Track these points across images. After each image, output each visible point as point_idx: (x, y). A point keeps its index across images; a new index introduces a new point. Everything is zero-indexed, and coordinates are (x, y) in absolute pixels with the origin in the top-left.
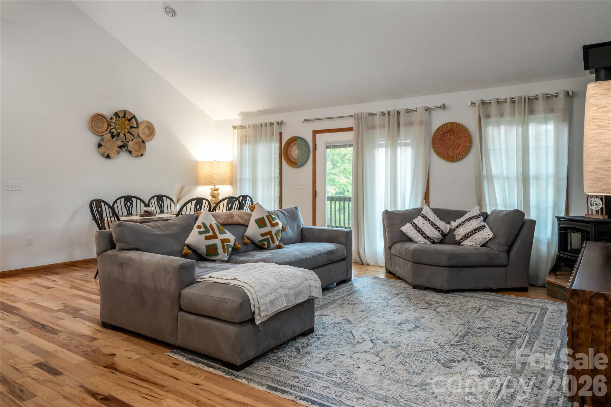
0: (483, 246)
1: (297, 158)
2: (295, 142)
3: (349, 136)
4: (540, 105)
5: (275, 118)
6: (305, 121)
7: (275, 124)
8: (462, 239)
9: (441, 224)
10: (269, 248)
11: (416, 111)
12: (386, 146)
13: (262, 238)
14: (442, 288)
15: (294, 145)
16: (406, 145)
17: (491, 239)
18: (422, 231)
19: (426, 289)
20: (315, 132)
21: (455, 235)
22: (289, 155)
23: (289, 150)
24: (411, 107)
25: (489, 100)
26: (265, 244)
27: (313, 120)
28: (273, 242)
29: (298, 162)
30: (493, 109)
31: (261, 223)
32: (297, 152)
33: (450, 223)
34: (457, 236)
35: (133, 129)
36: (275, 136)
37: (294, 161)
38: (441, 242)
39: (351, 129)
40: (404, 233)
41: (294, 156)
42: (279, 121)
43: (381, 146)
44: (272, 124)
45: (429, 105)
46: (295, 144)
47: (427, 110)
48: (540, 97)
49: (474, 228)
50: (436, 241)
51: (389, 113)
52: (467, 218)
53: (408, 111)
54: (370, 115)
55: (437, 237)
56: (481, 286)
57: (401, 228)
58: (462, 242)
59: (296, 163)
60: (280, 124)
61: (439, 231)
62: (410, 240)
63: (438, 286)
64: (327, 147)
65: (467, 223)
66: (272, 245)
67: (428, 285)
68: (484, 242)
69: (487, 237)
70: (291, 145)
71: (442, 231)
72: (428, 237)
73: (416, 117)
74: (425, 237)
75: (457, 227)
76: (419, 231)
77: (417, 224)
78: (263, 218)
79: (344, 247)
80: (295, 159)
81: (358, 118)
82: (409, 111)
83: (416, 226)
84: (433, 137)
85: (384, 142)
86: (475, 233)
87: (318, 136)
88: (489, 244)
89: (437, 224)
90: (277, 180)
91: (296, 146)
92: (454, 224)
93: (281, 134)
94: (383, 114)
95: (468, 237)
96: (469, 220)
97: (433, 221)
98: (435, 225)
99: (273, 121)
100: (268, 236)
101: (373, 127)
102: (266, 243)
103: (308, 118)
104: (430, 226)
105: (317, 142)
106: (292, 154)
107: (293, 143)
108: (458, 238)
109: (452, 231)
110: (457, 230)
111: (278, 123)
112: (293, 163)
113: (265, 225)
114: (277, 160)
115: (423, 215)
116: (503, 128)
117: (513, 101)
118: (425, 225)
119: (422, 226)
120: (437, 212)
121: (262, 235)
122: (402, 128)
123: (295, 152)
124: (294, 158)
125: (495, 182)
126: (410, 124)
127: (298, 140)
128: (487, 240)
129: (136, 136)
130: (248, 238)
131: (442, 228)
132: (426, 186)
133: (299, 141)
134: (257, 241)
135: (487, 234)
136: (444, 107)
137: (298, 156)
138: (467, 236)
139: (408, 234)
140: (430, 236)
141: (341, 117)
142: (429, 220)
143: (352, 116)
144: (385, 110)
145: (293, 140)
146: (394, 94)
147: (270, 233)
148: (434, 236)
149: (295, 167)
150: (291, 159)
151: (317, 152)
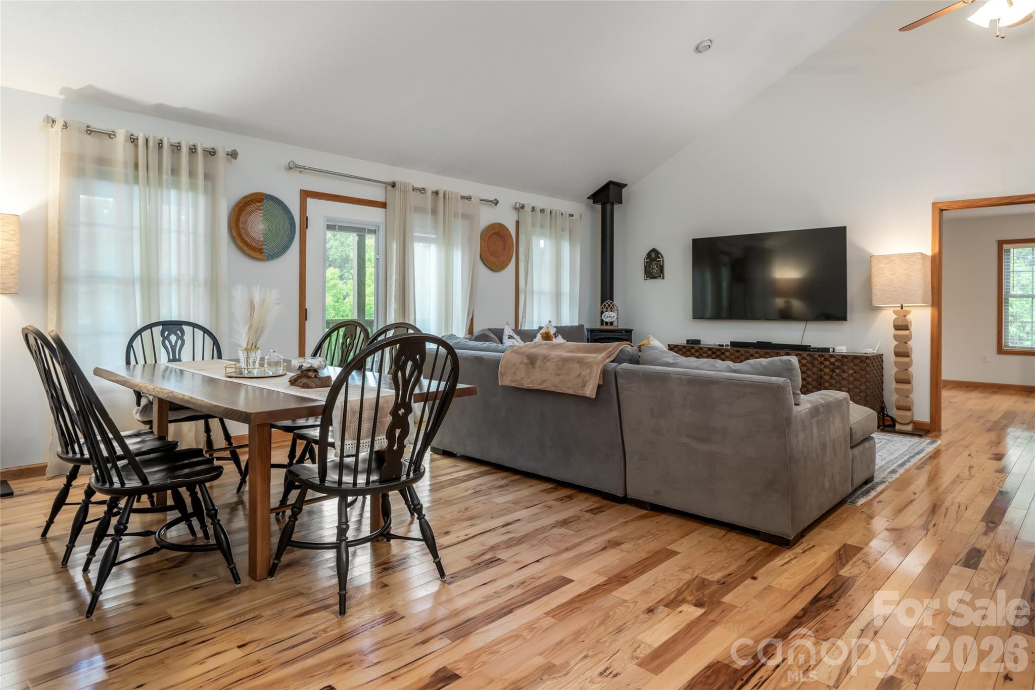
1: (262, 239)
2: (257, 204)
3: (374, 216)
4: (558, 221)
7: (221, 155)
11: (471, 199)
15: (256, 210)
20: (306, 195)
22: (242, 232)
23: (241, 219)
27: (302, 169)
29: (265, 247)
30: (529, 215)
32: (262, 226)
37: (254, 244)
41: (253, 235)
46: (259, 208)
51: (444, 194)
59: (261, 251)
64: (330, 227)
70: (249, 209)
80: (257, 242)
82: (463, 198)
84: (482, 236)
87: (310, 201)
91: (260, 213)
99: (215, 147)
105: (309, 213)
106: (249, 228)
107: (252, 207)
111: (227, 154)
112: (253, 250)
123: (257, 226)
124: (253, 239)
127: (265, 201)
133: (267, 204)
136: (496, 202)
137: (264, 233)
141: (369, 180)
144: (440, 189)
145: (254, 200)
149: (257, 259)
150: (248, 240)
151: (309, 232)
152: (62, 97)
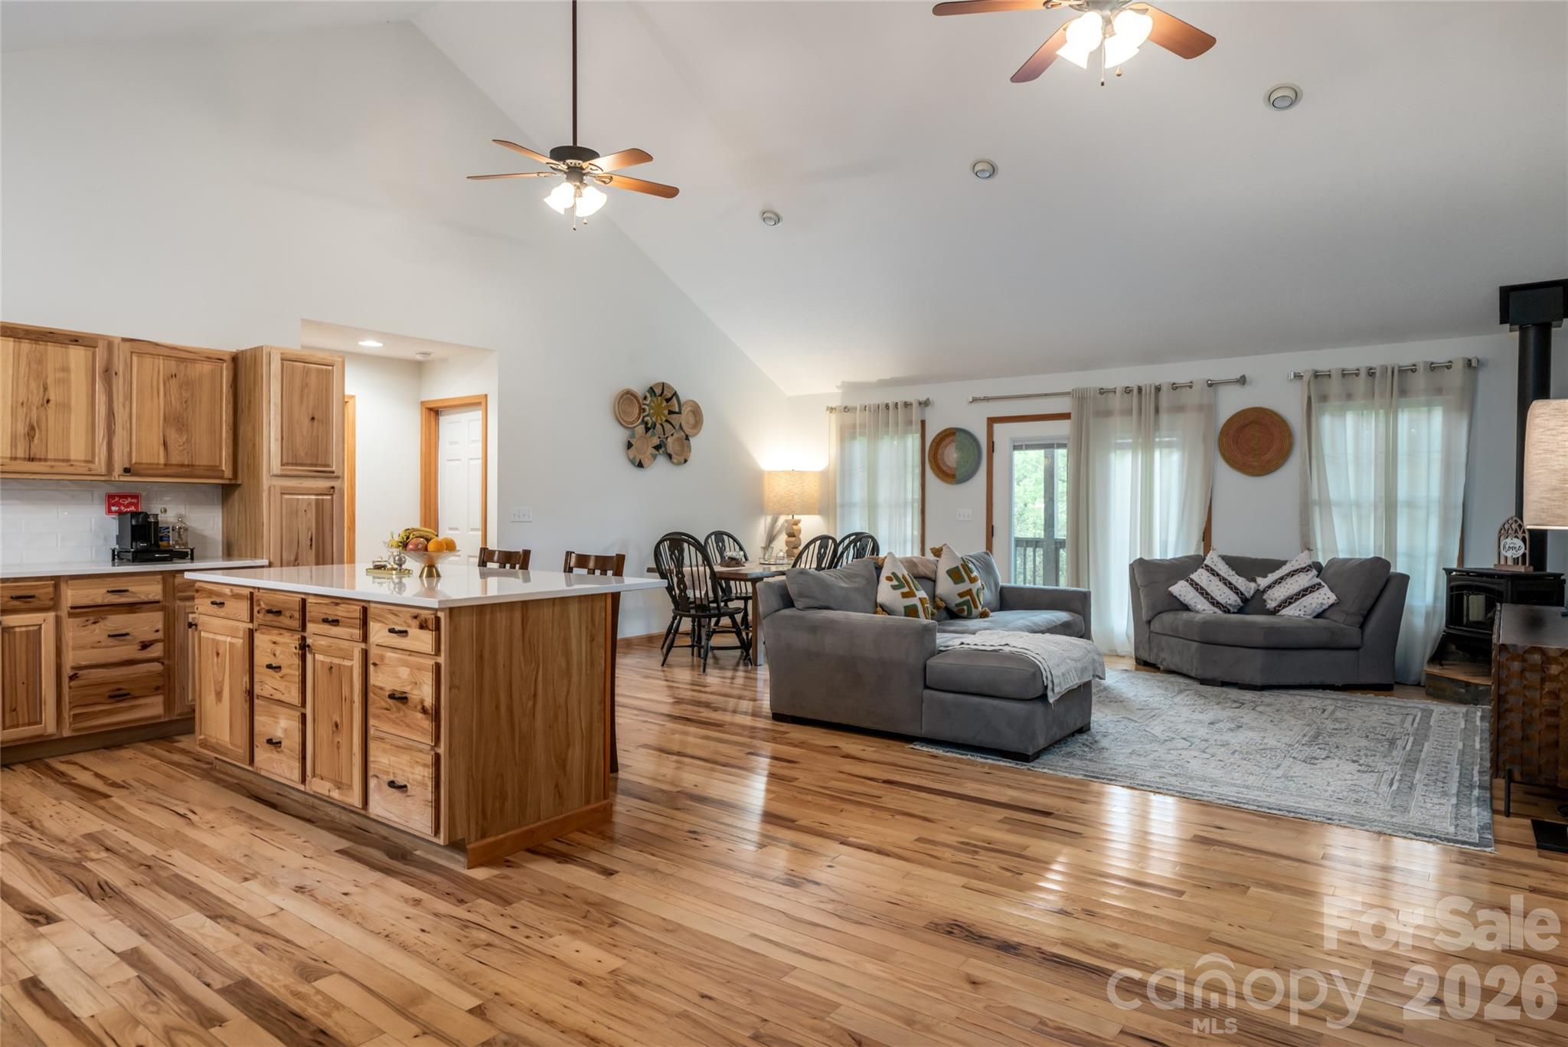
0: (1318, 616)
1: (955, 466)
2: (952, 438)
3: (1063, 428)
4: (1420, 381)
5: (913, 395)
6: (975, 400)
7: (915, 405)
8: (1279, 606)
9: (1240, 582)
10: (969, 617)
11: (1191, 387)
12: (1133, 447)
13: (960, 600)
14: (1254, 683)
15: (950, 443)
16: (1170, 445)
17: (1333, 605)
18: (1207, 594)
19: (1224, 684)
20: (992, 421)
21: (1265, 601)
22: (940, 461)
23: (940, 451)
24: (1182, 379)
25: (1327, 369)
26: (964, 610)
27: (987, 399)
28: (976, 607)
29: (957, 473)
30: (1334, 386)
31: (955, 575)
32: (955, 455)
33: (1254, 581)
34: (1269, 602)
35: (674, 416)
36: (914, 427)
37: (948, 471)
38: (1241, 611)
39: (1066, 416)
40: (1176, 597)
41: (948, 463)
42: (923, 399)
43: (1122, 447)
44: (907, 405)
45: (1215, 377)
46: (953, 441)
47: (1210, 385)
48: (1421, 368)
49: (1302, 587)
50: (1232, 610)
51: (1140, 389)
52: (1287, 572)
53: (1175, 387)
54: (1102, 391)
55: (1233, 603)
56: (1316, 680)
57: (1170, 589)
58: (1279, 611)
59: (953, 476)
60: (925, 404)
61: (1237, 593)
62: (1186, 608)
63: (1247, 679)
64: (1016, 448)
65: (1289, 580)
66: (974, 612)
67: (1228, 679)
68: (1320, 610)
69: (1324, 602)
70: (944, 443)
71: (1242, 594)
72: (1218, 603)
73: (1191, 398)
74: (1213, 604)
75: (1270, 587)
76: (1202, 594)
77: (1198, 582)
78: (957, 567)
79: (1081, 618)
80: (951, 469)
81: (1080, 397)
82: (1177, 388)
83: (1197, 584)
84: (1222, 432)
85: (1131, 441)
86: (1304, 596)
87: (997, 427)
88: (1327, 614)
89: (1234, 582)
90: (917, 506)
91: (954, 444)
92: (1263, 582)
93: (923, 423)
94: (1128, 391)
95: (1290, 603)
96: (1292, 574)
97: (1225, 576)
98: (1230, 583)
99: (909, 400)
100: (968, 598)
101: (1108, 413)
102: (965, 607)
103: (982, 396)
104: (1221, 585)
105: (996, 439)
106: (946, 459)
107: (947, 440)
108: (1271, 605)
109: (1260, 593)
110: (1270, 592)
111: (920, 403)
112: (948, 476)
113: (963, 581)
114: (918, 471)
115: (1206, 566)
116: (1350, 418)
117: (1371, 373)
118: (1213, 582)
119: (1208, 585)
120: (1229, 561)
121: (961, 595)
122: (1164, 418)
123: (951, 455)
124: (948, 466)
125: (1335, 511)
126: (1180, 409)
127: (957, 434)
128: (1324, 607)
129: (677, 427)
130: (941, 600)
131: (1242, 589)
132: (1206, 518)
133: (958, 437)
134: (953, 605)
135: (1325, 597)
136: (1242, 381)
137: (957, 462)
138: (1289, 601)
139: (1182, 599)
140: (1223, 602)
141: (1046, 395)
142: (1218, 575)
143: (1068, 394)
144: (1133, 383)
145: (948, 435)
146: (1151, 356)
147: (969, 592)
148: (1229, 602)
149: (951, 483)
150: (944, 468)
151: (996, 456)
152: (840, 391)
